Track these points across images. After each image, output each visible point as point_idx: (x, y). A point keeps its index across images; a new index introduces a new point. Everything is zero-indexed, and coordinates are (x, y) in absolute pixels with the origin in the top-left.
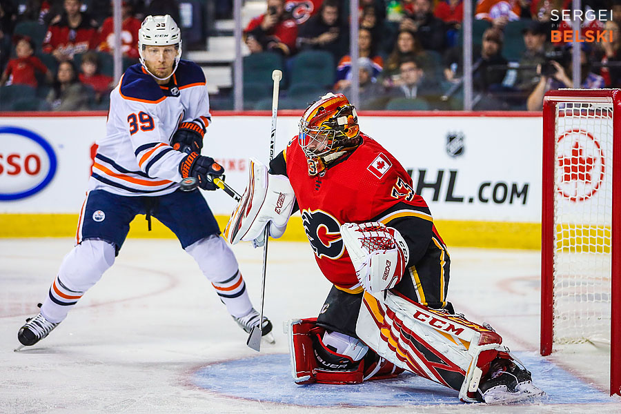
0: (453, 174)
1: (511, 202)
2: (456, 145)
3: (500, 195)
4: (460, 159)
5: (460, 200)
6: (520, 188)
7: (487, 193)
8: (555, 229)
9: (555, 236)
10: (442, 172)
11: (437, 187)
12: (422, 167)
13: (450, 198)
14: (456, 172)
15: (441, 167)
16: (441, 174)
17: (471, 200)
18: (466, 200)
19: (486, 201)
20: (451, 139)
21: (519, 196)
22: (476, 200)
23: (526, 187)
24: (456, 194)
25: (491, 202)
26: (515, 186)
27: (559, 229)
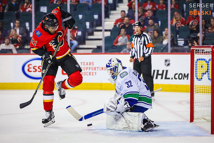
0: (167, 71)
1: (184, 79)
2: (167, 63)
3: (180, 77)
4: (169, 67)
5: (169, 79)
6: (186, 75)
7: (177, 76)
8: (194, 86)
9: (194, 88)
10: (164, 70)
11: (162, 75)
12: (158, 69)
13: (166, 78)
14: (168, 70)
15: (163, 69)
16: (163, 71)
17: (172, 79)
18: (171, 79)
19: (176, 79)
20: (166, 61)
21: (186, 77)
22: (174, 78)
23: (188, 74)
24: (168, 77)
25: (178, 79)
26: (185, 74)
27: (195, 86)
